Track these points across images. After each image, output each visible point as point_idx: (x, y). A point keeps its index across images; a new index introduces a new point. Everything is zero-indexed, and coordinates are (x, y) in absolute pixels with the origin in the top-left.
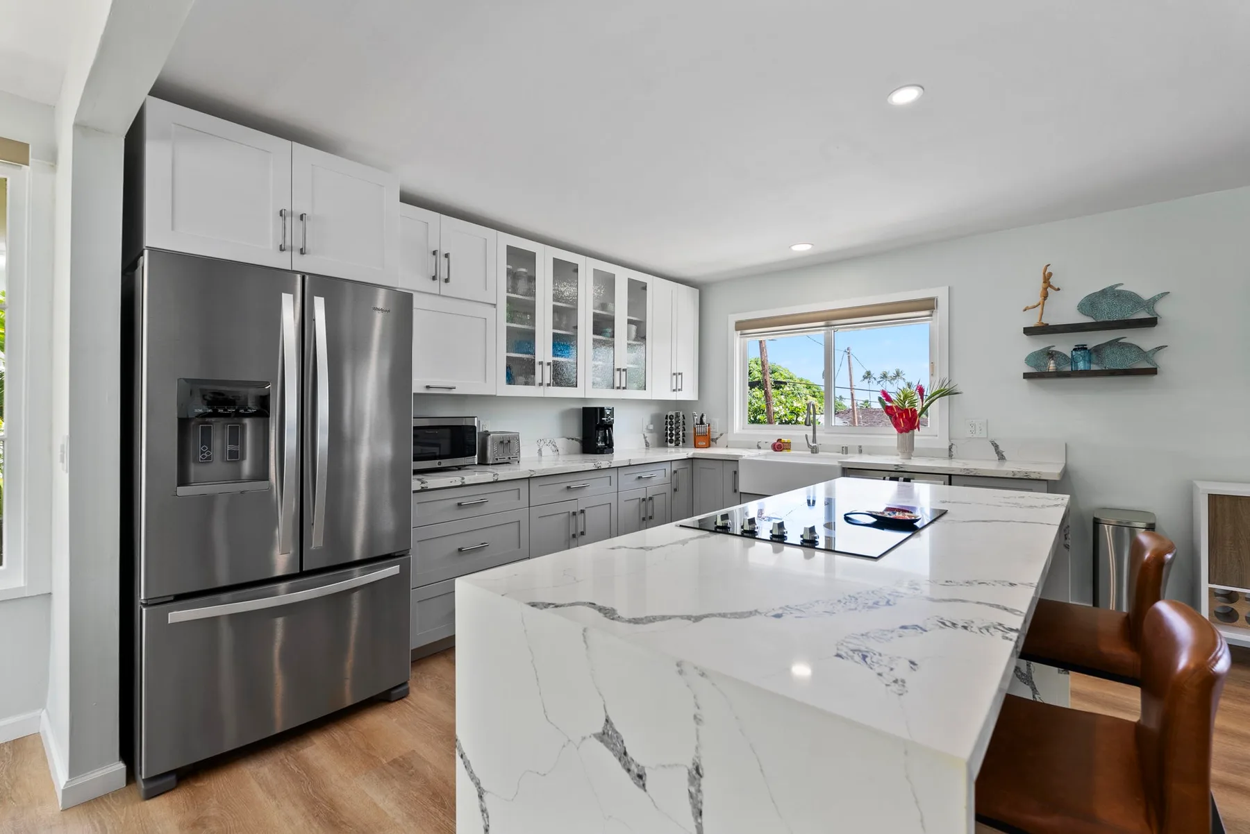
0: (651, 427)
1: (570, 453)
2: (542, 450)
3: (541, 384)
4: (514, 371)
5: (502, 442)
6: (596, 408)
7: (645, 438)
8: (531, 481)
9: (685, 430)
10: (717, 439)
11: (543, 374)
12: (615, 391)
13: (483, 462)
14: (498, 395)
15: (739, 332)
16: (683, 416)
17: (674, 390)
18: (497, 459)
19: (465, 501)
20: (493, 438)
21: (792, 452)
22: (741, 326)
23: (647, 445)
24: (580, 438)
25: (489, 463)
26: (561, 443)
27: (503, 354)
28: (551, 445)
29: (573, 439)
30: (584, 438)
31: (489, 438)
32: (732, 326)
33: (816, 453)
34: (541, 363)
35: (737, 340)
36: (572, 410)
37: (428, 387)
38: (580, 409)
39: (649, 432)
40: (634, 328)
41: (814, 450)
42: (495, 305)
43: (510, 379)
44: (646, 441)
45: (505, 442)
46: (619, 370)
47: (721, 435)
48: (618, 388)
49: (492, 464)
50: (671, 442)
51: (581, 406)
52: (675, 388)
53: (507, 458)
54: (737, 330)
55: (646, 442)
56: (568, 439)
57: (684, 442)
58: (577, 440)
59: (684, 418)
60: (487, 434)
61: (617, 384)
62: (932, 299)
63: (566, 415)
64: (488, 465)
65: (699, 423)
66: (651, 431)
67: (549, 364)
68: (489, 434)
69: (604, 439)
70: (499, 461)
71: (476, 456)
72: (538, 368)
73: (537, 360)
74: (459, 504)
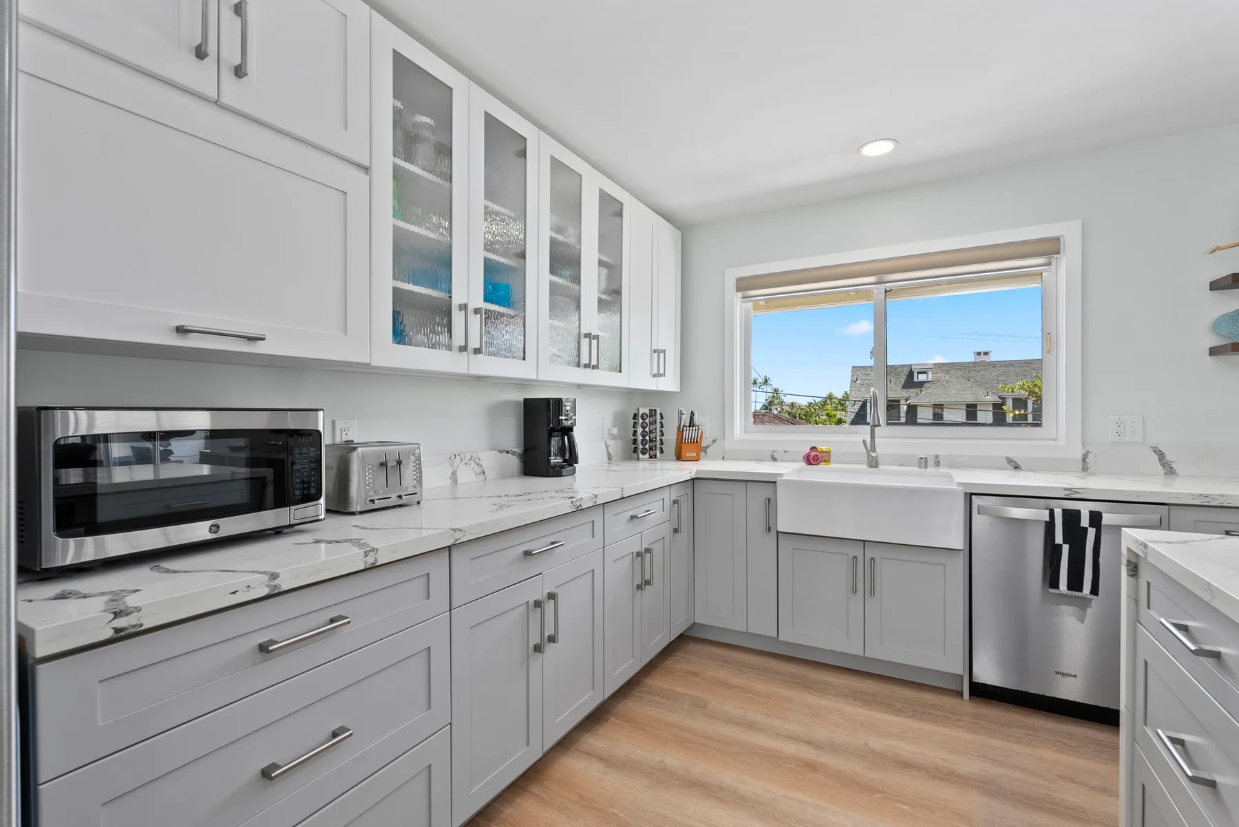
0: (615, 431)
1: (503, 476)
2: (457, 472)
3: (464, 349)
4: (408, 319)
5: (383, 465)
6: (548, 400)
7: (607, 447)
8: (454, 552)
9: (663, 435)
10: (707, 447)
11: (466, 327)
12: (581, 370)
13: (340, 507)
14: (374, 363)
15: (740, 294)
16: (661, 414)
17: (654, 375)
18: (372, 501)
19: (281, 635)
20: (363, 458)
21: (832, 466)
22: (744, 285)
23: (610, 458)
24: (519, 450)
25: (353, 509)
26: (489, 460)
27: (386, 283)
28: (473, 465)
29: (508, 452)
30: (526, 450)
31: (355, 457)
32: (731, 284)
33: (876, 466)
34: (464, 307)
35: (739, 306)
36: (507, 403)
37: (181, 330)
38: (517, 403)
39: (614, 439)
40: (605, 271)
41: (873, 463)
42: (366, 170)
43: (400, 335)
44: (608, 451)
45: (389, 464)
46: (588, 335)
47: (714, 441)
48: (586, 366)
49: (361, 513)
50: (644, 453)
51: (520, 397)
52: (656, 372)
53: (394, 496)
54: (738, 290)
55: (609, 454)
56: (501, 452)
57: (662, 452)
58: (514, 453)
59: (662, 418)
60: (350, 447)
61: (585, 360)
62: (1056, 240)
63: (495, 411)
64: (353, 514)
65: (688, 424)
66: (614, 437)
67: (477, 311)
68: (355, 449)
69: (561, 451)
70: (378, 504)
71: (322, 501)
72: (457, 318)
73: (457, 300)
74: (263, 648)
